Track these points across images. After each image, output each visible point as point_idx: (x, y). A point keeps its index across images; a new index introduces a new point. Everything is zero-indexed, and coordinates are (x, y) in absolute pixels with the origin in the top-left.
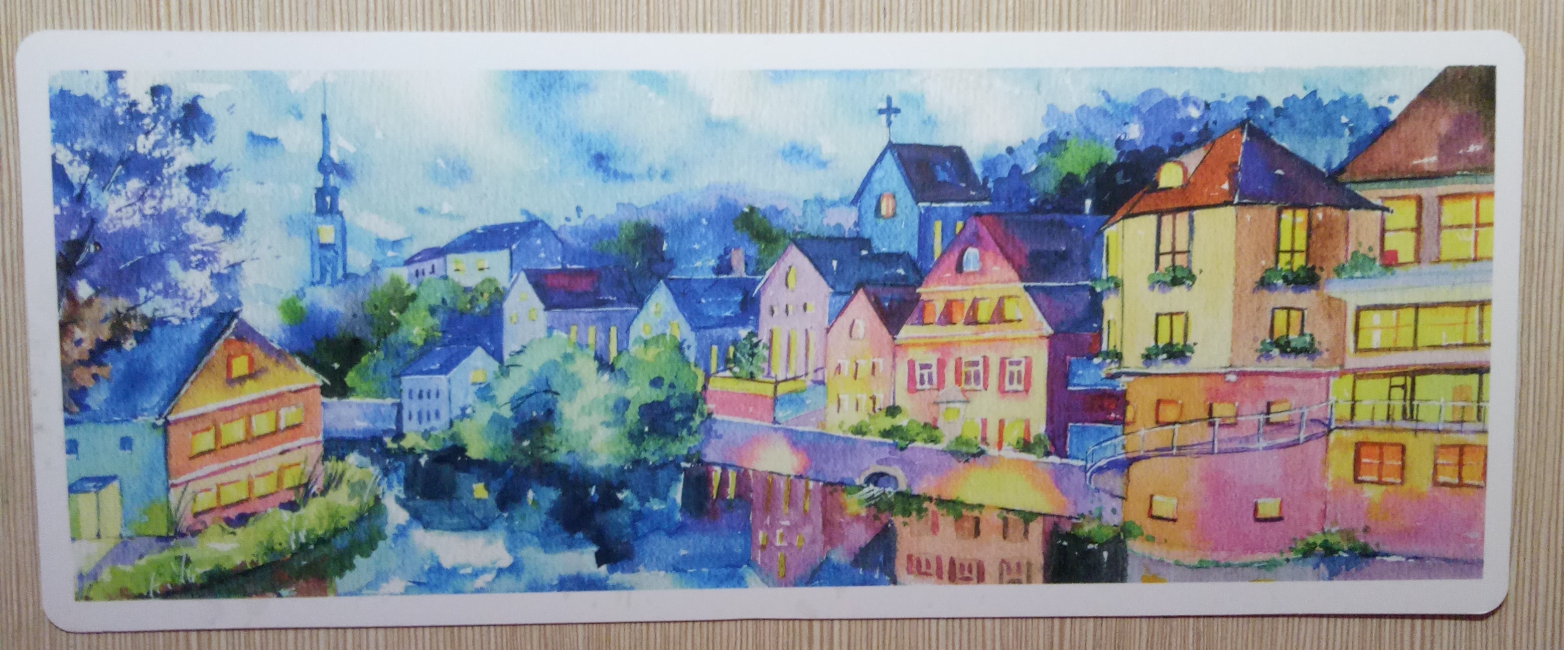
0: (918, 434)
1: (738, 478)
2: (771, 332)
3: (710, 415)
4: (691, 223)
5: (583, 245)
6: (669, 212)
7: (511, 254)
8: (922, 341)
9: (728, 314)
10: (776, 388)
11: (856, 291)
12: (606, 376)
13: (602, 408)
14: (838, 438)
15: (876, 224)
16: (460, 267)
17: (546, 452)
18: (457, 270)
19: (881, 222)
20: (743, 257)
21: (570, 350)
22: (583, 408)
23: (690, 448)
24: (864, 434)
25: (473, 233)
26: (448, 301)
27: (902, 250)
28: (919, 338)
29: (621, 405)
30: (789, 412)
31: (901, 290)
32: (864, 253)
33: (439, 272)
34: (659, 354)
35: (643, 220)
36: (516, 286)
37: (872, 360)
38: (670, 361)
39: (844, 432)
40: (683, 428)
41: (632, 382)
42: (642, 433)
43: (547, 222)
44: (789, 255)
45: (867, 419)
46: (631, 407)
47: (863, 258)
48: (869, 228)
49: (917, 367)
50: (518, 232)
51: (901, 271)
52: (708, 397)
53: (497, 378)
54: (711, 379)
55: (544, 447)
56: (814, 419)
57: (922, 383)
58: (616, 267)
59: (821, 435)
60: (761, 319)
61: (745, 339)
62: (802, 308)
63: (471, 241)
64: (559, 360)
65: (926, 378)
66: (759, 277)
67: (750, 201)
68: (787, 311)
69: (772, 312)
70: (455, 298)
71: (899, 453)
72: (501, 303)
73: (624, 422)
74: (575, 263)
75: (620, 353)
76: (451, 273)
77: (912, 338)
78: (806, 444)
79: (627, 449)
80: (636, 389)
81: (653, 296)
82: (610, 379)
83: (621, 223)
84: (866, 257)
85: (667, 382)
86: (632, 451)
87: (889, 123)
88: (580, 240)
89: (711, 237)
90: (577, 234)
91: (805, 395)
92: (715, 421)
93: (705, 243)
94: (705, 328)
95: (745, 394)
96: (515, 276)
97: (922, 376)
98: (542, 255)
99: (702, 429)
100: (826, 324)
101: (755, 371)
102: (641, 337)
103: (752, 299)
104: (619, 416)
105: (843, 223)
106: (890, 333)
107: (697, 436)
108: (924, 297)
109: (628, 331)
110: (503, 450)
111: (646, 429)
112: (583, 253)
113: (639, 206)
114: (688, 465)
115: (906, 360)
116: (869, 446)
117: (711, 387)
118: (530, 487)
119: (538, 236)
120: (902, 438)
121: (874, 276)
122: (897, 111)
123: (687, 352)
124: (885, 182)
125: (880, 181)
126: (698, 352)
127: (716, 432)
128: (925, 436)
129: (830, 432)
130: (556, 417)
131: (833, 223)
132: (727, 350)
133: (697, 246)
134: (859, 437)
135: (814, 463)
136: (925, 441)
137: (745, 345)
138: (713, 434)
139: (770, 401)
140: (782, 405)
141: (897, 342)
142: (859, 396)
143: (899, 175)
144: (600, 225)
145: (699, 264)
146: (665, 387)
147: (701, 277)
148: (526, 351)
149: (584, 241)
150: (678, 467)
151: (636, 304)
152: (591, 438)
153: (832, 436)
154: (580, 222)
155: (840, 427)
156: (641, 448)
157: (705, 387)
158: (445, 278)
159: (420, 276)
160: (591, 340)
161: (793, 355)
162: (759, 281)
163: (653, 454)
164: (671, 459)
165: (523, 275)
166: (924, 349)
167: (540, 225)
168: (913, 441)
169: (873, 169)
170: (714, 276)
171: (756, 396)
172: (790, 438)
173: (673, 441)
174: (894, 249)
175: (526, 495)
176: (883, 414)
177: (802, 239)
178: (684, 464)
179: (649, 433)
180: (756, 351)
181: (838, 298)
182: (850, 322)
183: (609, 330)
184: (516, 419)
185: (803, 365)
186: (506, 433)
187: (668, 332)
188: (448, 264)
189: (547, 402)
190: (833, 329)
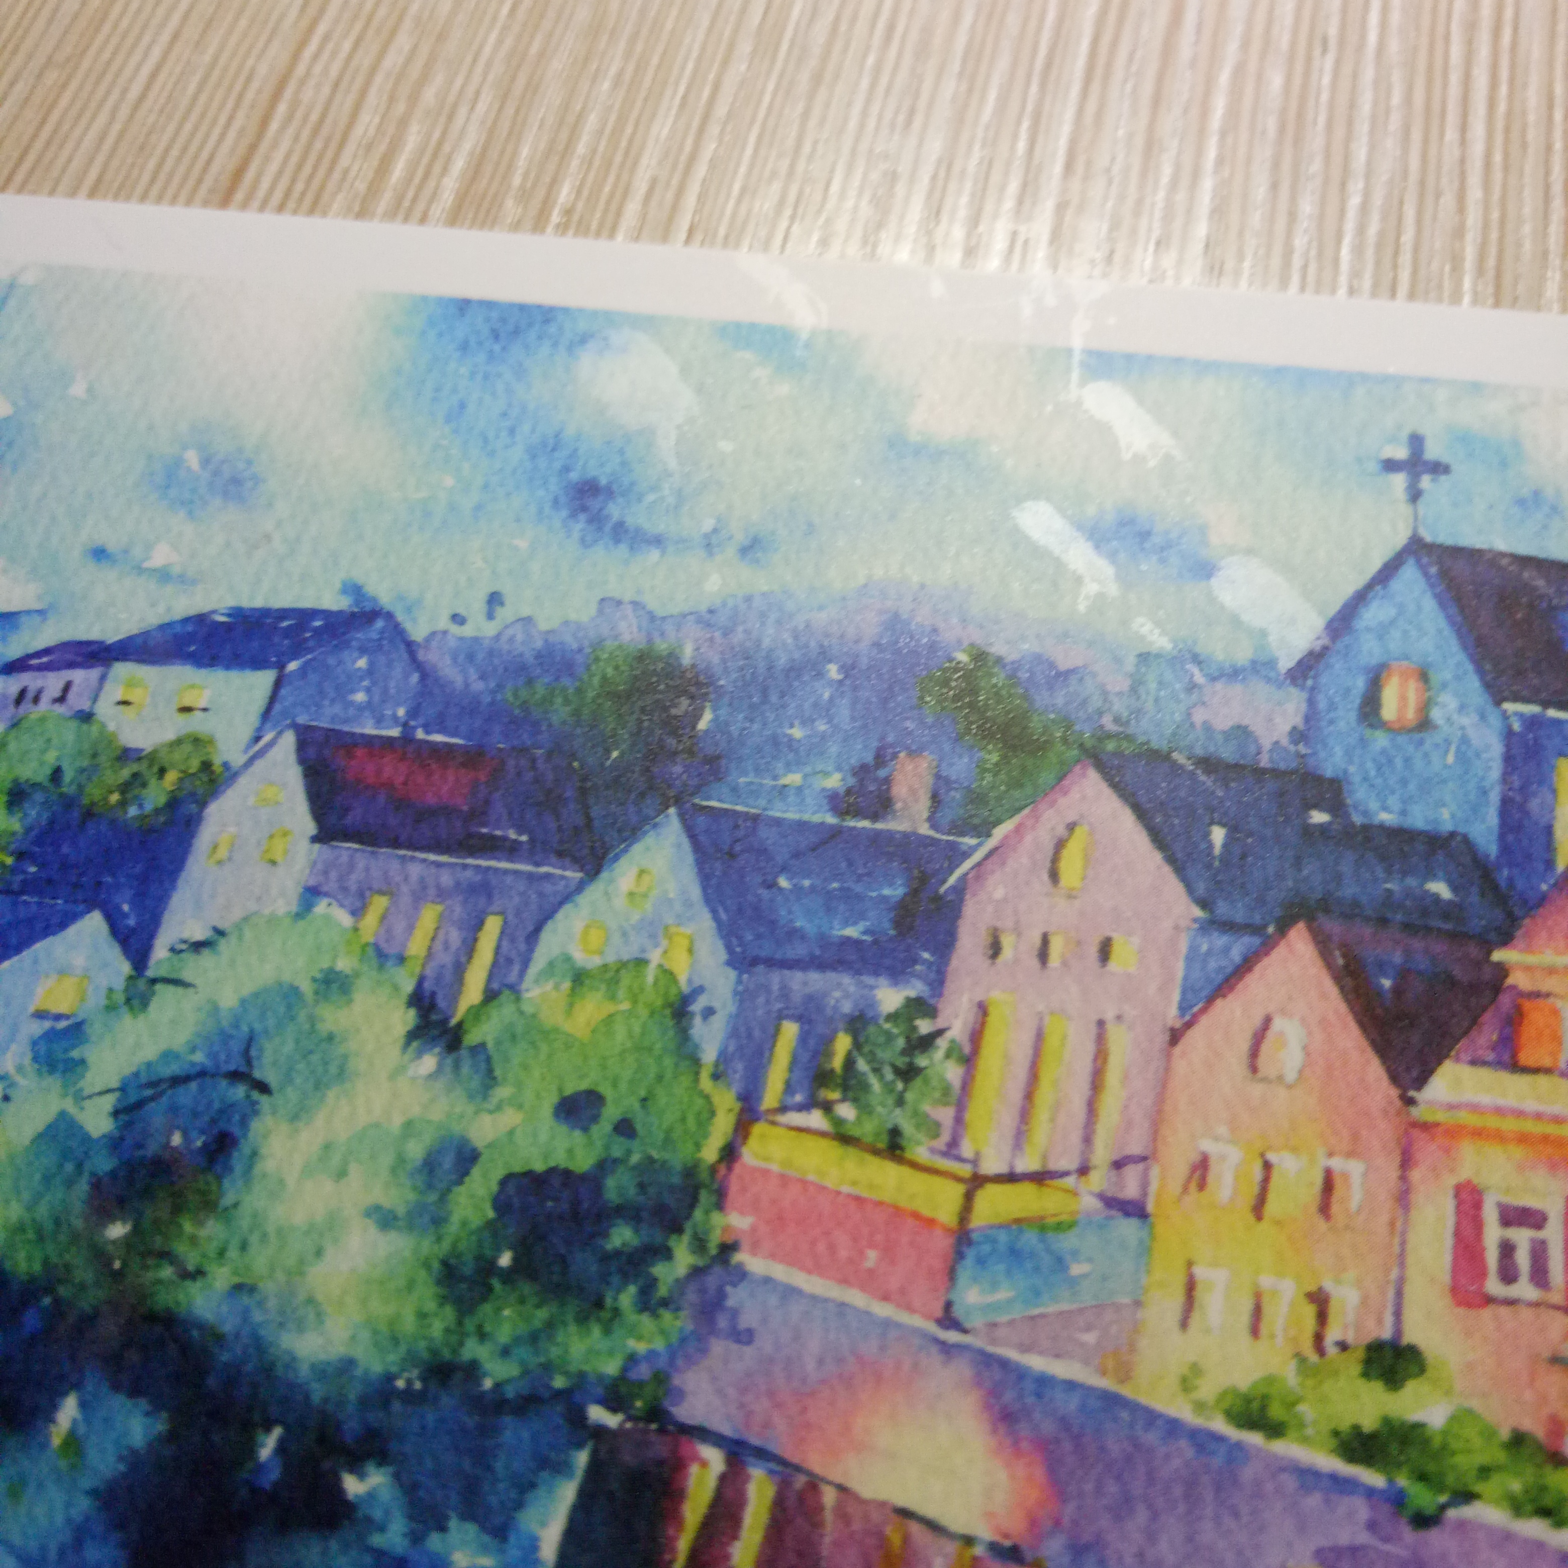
0: (1485, 1472)
1: (779, 1503)
2: (983, 1009)
3: (727, 1249)
4: (794, 671)
5: (478, 686)
6: (738, 636)
7: (278, 684)
8: (1509, 1125)
9: (852, 932)
10: (969, 1197)
11: (1283, 928)
12: (429, 1062)
13: (386, 1160)
14: (1173, 1427)
15: (1363, 742)
16: (134, 695)
17: (167, 1272)
18: (125, 703)
19: (1381, 739)
20: (929, 780)
21: (344, 964)
22: (328, 1147)
23: (632, 1359)
24: (1275, 1430)
25: (201, 619)
26: (68, 775)
27: (1447, 826)
28: (1500, 1111)
29: (448, 1162)
30: (1003, 1294)
31: (1439, 947)
32: (1319, 817)
33: (78, 701)
34: (609, 1020)
35: (662, 646)
36: (259, 764)
37: (1323, 1162)
38: (641, 1048)
39: (1200, 1407)
40: (626, 1278)
41: (502, 1092)
42: (488, 1268)
43: (400, 617)
44: (1075, 794)
45: (1290, 1375)
46: (476, 1172)
47: (1309, 832)
48: (1338, 751)
49: (1490, 1215)
50: (316, 631)
51: (1440, 889)
52: (734, 1186)
53: (111, 1008)
54: (758, 1129)
55: (166, 1255)
56: (1090, 1338)
57: (1508, 1275)
58: (549, 755)
59: (1112, 1400)
60: (955, 962)
61: (892, 1017)
62: (1093, 951)
63: (190, 638)
64: (306, 987)
65: (1523, 1259)
66: (969, 841)
67: (977, 637)
68: (1043, 955)
69: (995, 949)
70: (89, 772)
71: (1408, 1534)
72: (203, 804)
73: (438, 1221)
74: (442, 731)
75: (490, 996)
76: (105, 709)
77: (1475, 1108)
78: (1048, 1427)
79: (422, 1316)
80: (510, 1118)
81: (637, 848)
82: (440, 1068)
83: (598, 644)
84: (1323, 829)
85: (611, 1113)
86: (437, 1328)
87: (1415, 495)
88: (473, 675)
89: (843, 712)
90: (471, 657)
91: (1067, 1242)
92: (741, 1274)
93: (822, 726)
94: (771, 963)
95: (859, 1200)
96: (267, 738)
97: (1507, 1249)
98: (360, 697)
99: (691, 1296)
100: (1172, 1015)
101: (908, 1128)
102: (568, 959)
103: (937, 899)
104: (432, 1197)
105: (1258, 727)
106: (1394, 1078)
107: (667, 1316)
108: (1518, 979)
109: (533, 936)
110: (41, 1238)
111: (505, 1260)
112: (471, 707)
113: (660, 613)
114: (613, 1421)
115: (1451, 1181)
116: (1290, 1482)
117: (751, 1154)
118: (77, 1386)
119: (363, 651)
120: (1422, 1477)
121: (1349, 890)
122: (1439, 469)
123: (698, 1029)
124: (1396, 634)
125: (1382, 632)
126: (734, 1033)
127: (735, 1314)
128: (1516, 1486)
129: (1144, 1399)
130: (237, 1161)
131: (1223, 722)
132: (827, 1042)
133: (797, 733)
134: (1254, 1438)
135: (1069, 1511)
136: (1517, 1508)
137: (890, 1038)
138: (722, 1322)
139: (942, 1243)
140: (981, 1261)
141: (1417, 1113)
142: (1266, 1281)
143: (1442, 623)
144: (539, 644)
145: (794, 779)
146: (603, 1128)
147: (792, 815)
148: (222, 944)
149: (483, 677)
150: (578, 1418)
151: (578, 862)
152: (319, 1253)
153: (1151, 1417)
154: (489, 629)
155: (1186, 1385)
156: (470, 1325)
157: (730, 1153)
158: (86, 717)
159: (26, 706)
160: (417, 946)
161: (1045, 1095)
162: (966, 855)
163: (505, 1352)
164: (559, 1382)
165: (289, 739)
166: (1518, 1152)
167: (380, 624)
168: (1467, 1497)
169: (1361, 598)
170: (831, 819)
171: (897, 1213)
172: (994, 1392)
173: (582, 1320)
174: (1418, 819)
175: (54, 1407)
176: (1353, 1366)
177: (1118, 754)
178: (597, 1414)
179: (509, 1276)
180: (922, 1061)
181: (1220, 940)
182: (1257, 1021)
183: (479, 925)
184: (114, 1143)
185: (1075, 1138)
186: (69, 1183)
187: (655, 957)
188: (108, 686)
189: (227, 1109)
190: (1195, 1036)
